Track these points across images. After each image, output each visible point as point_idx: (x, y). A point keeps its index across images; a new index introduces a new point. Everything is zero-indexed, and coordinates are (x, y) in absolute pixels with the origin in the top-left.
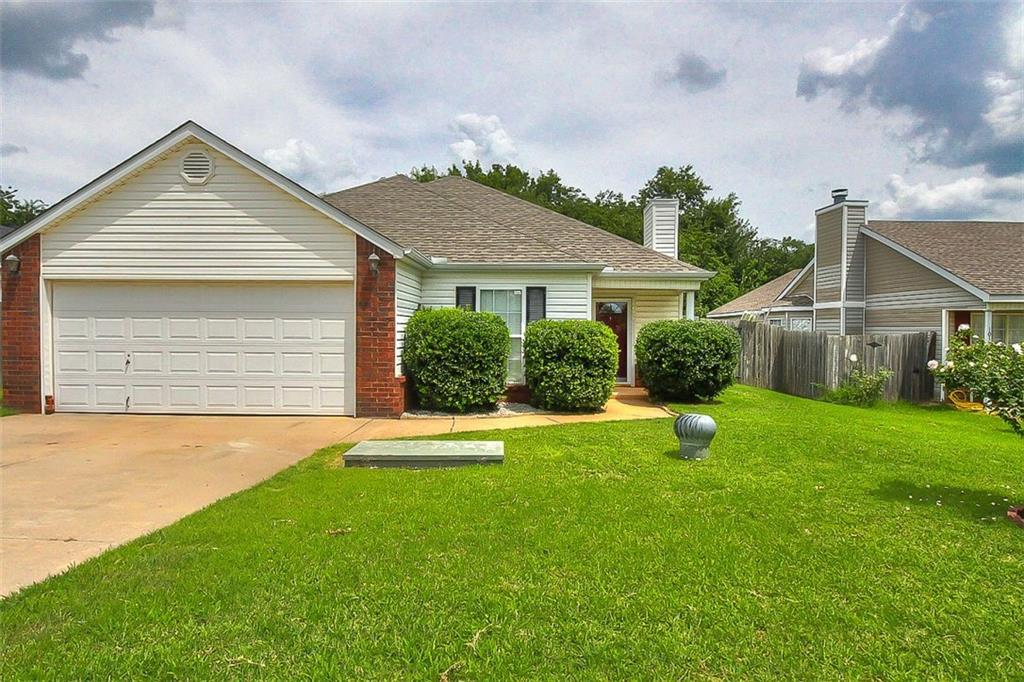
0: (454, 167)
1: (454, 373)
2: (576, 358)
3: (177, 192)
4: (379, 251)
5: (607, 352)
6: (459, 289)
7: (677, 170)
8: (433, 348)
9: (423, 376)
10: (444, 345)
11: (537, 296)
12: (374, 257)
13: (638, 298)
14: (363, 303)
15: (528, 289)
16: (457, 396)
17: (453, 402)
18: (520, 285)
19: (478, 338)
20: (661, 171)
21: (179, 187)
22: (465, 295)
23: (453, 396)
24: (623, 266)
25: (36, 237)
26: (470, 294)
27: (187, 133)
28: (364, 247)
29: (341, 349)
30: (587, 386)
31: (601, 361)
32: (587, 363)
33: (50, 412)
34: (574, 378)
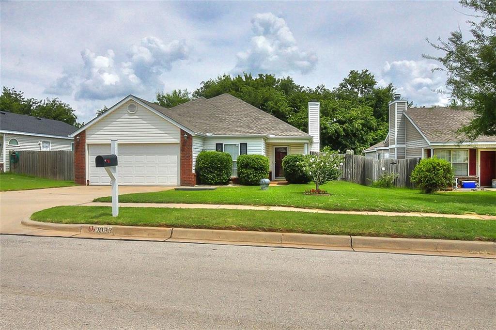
0: (239, 76)
1: (211, 172)
2: (252, 167)
3: (126, 116)
4: (187, 134)
5: (262, 165)
6: (217, 144)
7: (360, 72)
8: (204, 164)
9: (201, 173)
10: (207, 163)
11: (244, 146)
12: (186, 135)
13: (292, 145)
14: (182, 150)
15: (241, 144)
16: (212, 179)
17: (211, 181)
18: (238, 142)
19: (219, 161)
20: (352, 72)
21: (126, 115)
22: (219, 146)
23: (211, 179)
24: (280, 134)
25: (85, 130)
26: (220, 146)
27: (130, 98)
28: (183, 133)
29: (176, 165)
30: (256, 177)
31: (261, 168)
32: (256, 169)
33: (88, 185)
34: (251, 174)
